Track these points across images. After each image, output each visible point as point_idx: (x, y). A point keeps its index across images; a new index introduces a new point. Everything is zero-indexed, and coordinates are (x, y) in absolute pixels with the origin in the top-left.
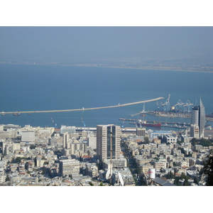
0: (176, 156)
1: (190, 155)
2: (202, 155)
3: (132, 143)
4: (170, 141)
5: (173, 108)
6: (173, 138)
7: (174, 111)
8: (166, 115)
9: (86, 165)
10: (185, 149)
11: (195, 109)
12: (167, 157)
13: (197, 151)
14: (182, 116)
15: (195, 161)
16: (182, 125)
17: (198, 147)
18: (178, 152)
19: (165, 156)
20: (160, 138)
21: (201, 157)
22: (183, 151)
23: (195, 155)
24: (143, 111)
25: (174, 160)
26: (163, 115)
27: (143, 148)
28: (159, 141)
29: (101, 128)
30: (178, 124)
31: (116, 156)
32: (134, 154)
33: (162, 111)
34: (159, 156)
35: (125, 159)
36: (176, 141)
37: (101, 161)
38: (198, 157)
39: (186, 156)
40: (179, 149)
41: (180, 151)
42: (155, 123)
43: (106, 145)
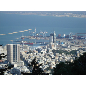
0: (47, 59)
1: (54, 58)
2: (61, 58)
3: (24, 53)
4: (42, 52)
5: (38, 35)
6: (44, 50)
7: (38, 36)
8: (34, 38)
9: (2, 66)
10: (51, 55)
11: (51, 35)
12: (43, 59)
13: (57, 56)
14: (42, 38)
15: (58, 61)
16: (44, 43)
17: (57, 54)
18: (48, 57)
19: (42, 59)
20: (37, 50)
21: (60, 59)
22: (50, 56)
23: (57, 58)
24: (23, 36)
25: (47, 61)
26: (33, 38)
27: (30, 55)
28: (37, 52)
29: (10, 46)
30: (41, 43)
31: (18, 60)
32: (26, 59)
33: (32, 36)
34: (39, 59)
35: (23, 62)
36: (45, 51)
37: (10, 63)
38: (59, 59)
39: (52, 58)
40: (48, 55)
41: (49, 56)
42: (30, 42)
43: (13, 55)
